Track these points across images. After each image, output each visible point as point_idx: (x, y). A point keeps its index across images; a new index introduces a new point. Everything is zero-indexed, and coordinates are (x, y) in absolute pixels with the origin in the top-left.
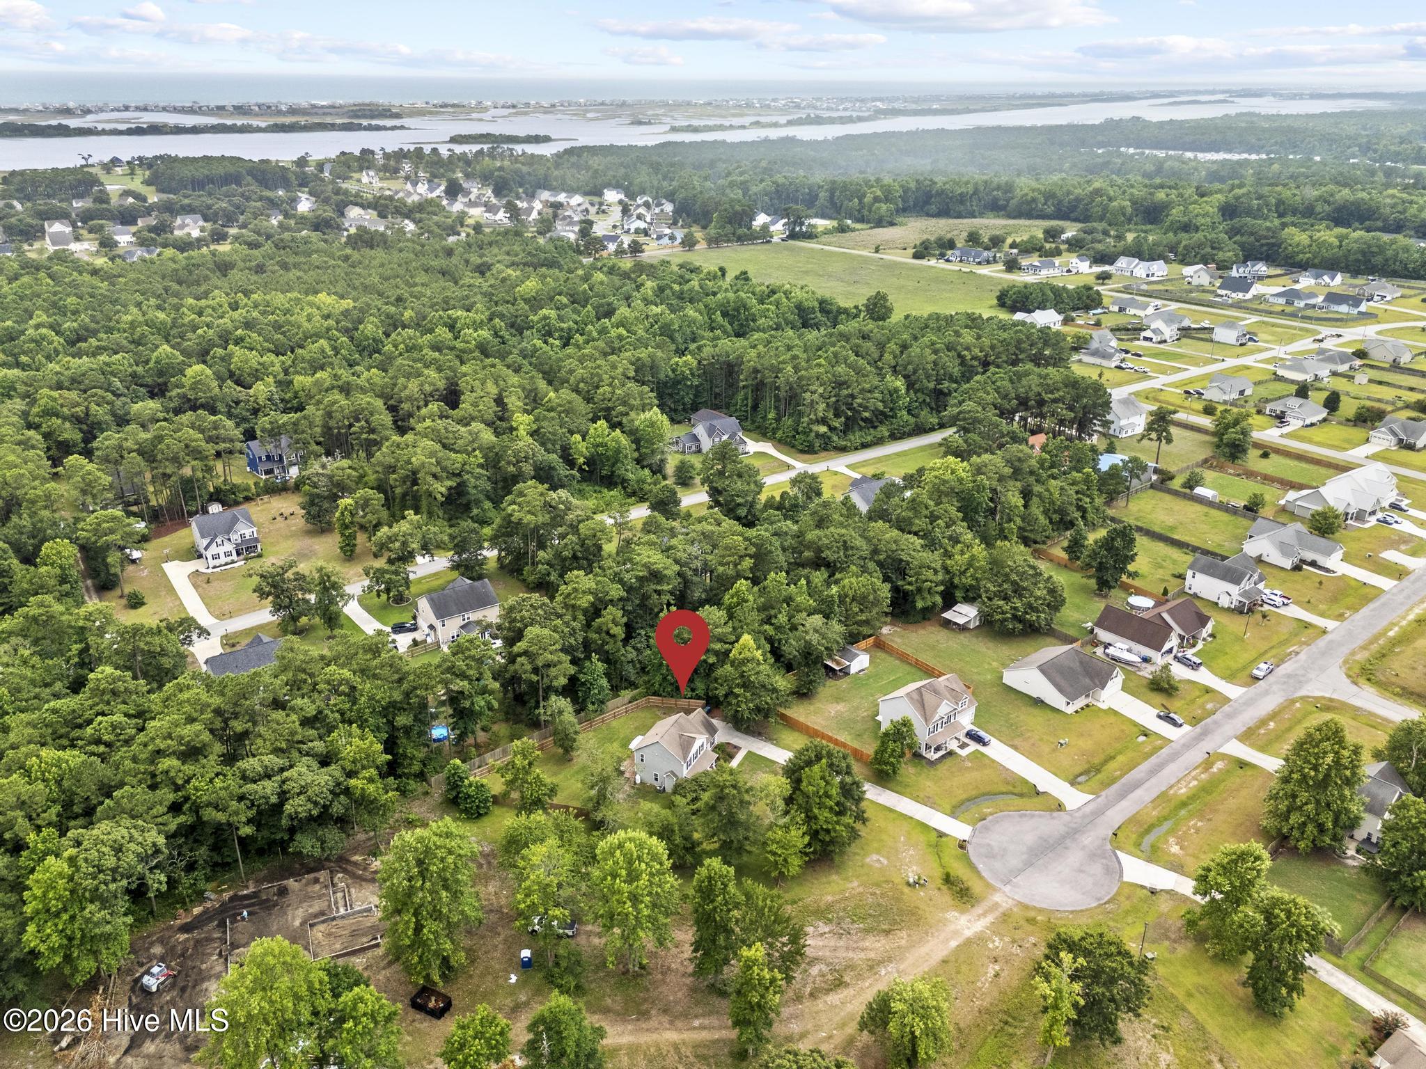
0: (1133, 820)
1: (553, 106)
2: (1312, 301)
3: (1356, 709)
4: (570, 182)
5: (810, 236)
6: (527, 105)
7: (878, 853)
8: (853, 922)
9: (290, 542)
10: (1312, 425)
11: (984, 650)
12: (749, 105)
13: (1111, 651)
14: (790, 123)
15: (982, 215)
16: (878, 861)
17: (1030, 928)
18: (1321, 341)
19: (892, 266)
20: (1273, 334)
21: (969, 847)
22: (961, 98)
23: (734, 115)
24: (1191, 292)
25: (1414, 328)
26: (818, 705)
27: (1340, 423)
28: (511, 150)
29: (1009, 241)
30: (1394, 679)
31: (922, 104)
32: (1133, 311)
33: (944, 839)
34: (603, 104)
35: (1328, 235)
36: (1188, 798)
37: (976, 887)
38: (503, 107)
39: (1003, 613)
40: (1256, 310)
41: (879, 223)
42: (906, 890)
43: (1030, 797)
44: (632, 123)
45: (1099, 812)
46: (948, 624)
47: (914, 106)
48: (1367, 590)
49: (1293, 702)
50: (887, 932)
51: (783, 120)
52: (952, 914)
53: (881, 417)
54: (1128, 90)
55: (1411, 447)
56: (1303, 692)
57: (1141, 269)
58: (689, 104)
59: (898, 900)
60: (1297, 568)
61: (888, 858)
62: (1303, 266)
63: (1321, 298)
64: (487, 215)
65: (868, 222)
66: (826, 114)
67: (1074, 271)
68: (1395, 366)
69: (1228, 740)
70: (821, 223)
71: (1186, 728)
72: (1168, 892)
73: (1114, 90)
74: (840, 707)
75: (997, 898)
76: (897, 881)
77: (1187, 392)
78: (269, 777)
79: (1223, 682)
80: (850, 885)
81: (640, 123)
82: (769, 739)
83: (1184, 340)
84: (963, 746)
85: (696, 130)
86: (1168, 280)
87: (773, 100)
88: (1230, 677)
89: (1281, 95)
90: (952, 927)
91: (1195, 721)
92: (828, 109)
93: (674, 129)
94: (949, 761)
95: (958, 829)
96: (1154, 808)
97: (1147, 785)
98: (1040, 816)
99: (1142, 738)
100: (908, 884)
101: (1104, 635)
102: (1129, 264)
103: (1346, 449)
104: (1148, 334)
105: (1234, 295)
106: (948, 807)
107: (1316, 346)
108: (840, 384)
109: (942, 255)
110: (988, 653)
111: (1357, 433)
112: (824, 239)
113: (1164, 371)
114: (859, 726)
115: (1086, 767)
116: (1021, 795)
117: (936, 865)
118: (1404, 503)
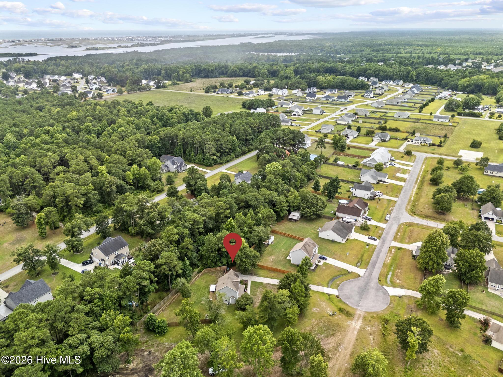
0: (380, 275)
1: (31, 41)
2: (333, 99)
3: (417, 224)
4: (56, 71)
5: (164, 87)
6: (19, 41)
7: (315, 307)
8: (321, 334)
9: (10, 235)
10: (356, 137)
11: (306, 227)
12: (113, 39)
13: (344, 219)
14: (132, 46)
15: (219, 77)
16: (316, 310)
17: (373, 320)
18: (342, 111)
19: (200, 96)
20: (328, 110)
21: (340, 297)
22: (189, 36)
23: (109, 44)
24: (298, 98)
25: (364, 104)
26: (265, 258)
27: (362, 136)
28: (23, 59)
29: (234, 85)
30: (421, 213)
31: (177, 39)
32: (285, 106)
33: (331, 296)
34: (52, 40)
35: (330, 78)
36: (391, 263)
37: (351, 311)
38: (8, 42)
39: (310, 213)
40: (320, 103)
41: (187, 81)
42: (331, 318)
43: (348, 274)
44: (69, 47)
45: (370, 274)
46: (290, 220)
47: (174, 39)
48: (399, 187)
49: (400, 225)
50: (333, 335)
51: (129, 45)
52: (349, 322)
53: (231, 150)
54: (242, 33)
55: (385, 141)
56: (401, 222)
57: (280, 92)
58: (88, 39)
59: (330, 322)
60: (378, 183)
61: (318, 308)
62: (326, 88)
63: (336, 98)
64: (27, 86)
65: (182, 81)
66: (145, 43)
67: (260, 94)
68: (366, 117)
69: (391, 242)
70: (167, 82)
71: (378, 240)
72: (405, 296)
73: (238, 33)
74: (273, 257)
75: (358, 312)
76: (326, 315)
77: (316, 131)
78: (82, 343)
79: (379, 223)
80: (312, 321)
81: (72, 47)
82: (256, 275)
83: (305, 114)
84: (319, 262)
85: (97, 49)
86: (290, 95)
87: (121, 38)
88: (380, 221)
89: (287, 34)
90: (352, 327)
91: (379, 237)
92: (144, 41)
93: (87, 49)
94: (318, 268)
95: (334, 292)
96: (384, 269)
97: (378, 262)
98: (355, 280)
99: (367, 247)
100: (330, 315)
101: (339, 215)
102: (276, 91)
103: (368, 144)
104: (294, 113)
105: (311, 99)
106: (326, 285)
107: (342, 112)
108: (217, 141)
109: (215, 92)
110: (308, 227)
111: (369, 139)
112: (169, 87)
113: (305, 125)
114: (283, 263)
115: (358, 260)
116: (344, 274)
117: (333, 306)
118: (393, 158)
